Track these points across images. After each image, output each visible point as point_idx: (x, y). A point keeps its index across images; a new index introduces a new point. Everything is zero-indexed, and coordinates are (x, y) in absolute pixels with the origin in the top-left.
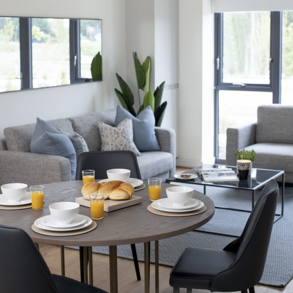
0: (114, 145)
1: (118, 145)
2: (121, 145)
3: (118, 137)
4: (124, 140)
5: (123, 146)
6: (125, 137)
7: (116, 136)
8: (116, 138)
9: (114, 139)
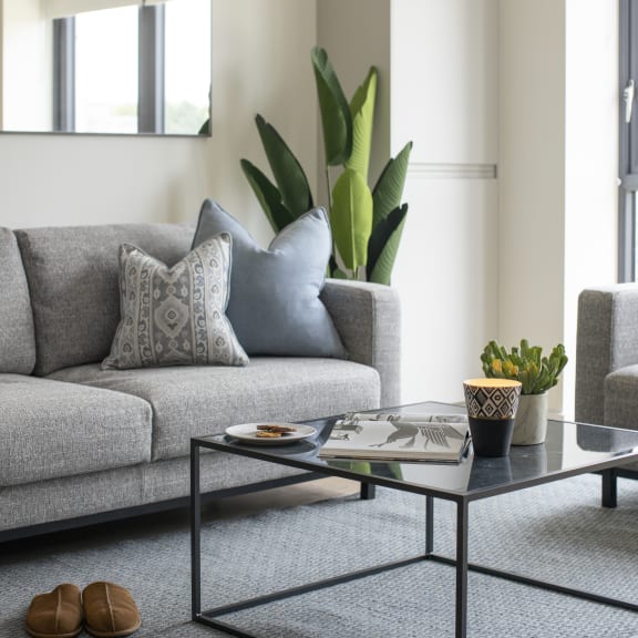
0: (149, 324)
1: (161, 326)
2: (172, 327)
3: (163, 297)
4: (184, 308)
5: (178, 330)
6: (187, 301)
7: (157, 293)
8: (157, 302)
9: (150, 305)
